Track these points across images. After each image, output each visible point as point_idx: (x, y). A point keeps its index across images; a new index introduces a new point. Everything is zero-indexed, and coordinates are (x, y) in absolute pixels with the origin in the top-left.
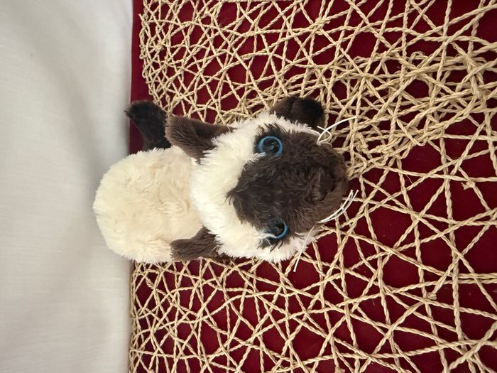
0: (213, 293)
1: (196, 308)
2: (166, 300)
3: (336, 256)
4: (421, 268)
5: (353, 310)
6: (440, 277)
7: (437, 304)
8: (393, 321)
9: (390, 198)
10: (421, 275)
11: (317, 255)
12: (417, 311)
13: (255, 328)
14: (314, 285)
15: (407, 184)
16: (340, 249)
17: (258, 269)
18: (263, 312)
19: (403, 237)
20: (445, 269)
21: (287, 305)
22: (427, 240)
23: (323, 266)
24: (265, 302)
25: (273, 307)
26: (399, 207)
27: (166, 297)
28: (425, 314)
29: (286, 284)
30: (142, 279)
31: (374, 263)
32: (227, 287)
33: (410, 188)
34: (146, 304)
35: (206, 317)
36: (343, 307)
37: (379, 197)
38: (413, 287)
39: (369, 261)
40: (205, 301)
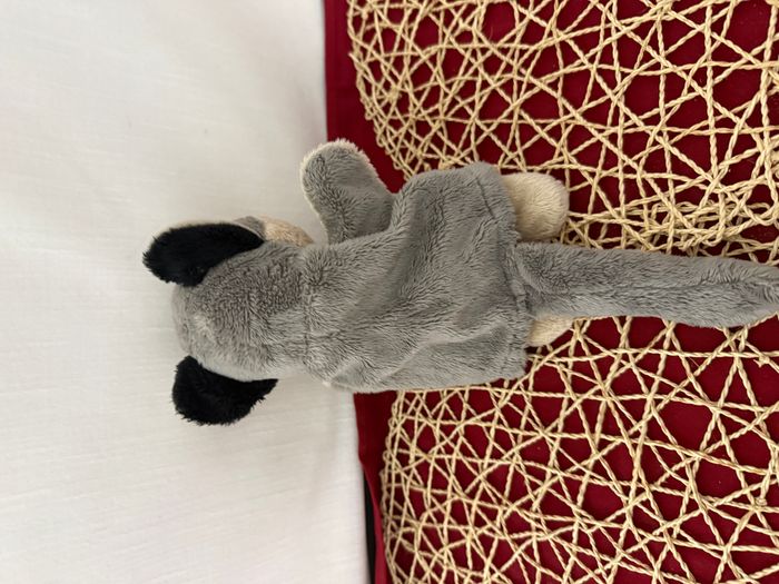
0: (495, 544)
1: (479, 565)
2: (436, 563)
3: (635, 474)
4: (739, 470)
5: (675, 535)
6: (763, 477)
7: (770, 510)
8: (726, 541)
9: (677, 389)
10: (741, 478)
11: (610, 473)
12: (750, 522)
13: (561, 577)
14: (619, 513)
15: (693, 369)
16: (637, 464)
17: (542, 505)
18: (566, 557)
19: (708, 436)
20: (767, 467)
21: (592, 542)
22: (736, 435)
23: (623, 487)
24: (565, 544)
25: (575, 549)
26: (691, 398)
27: (435, 559)
28: (761, 526)
29: (582, 516)
30: (398, 542)
31: (682, 472)
32: (510, 533)
33: (698, 372)
34: (412, 573)
35: (496, 575)
36: (661, 535)
37: (664, 389)
38: (737, 495)
39: (676, 472)
40: (487, 555)
